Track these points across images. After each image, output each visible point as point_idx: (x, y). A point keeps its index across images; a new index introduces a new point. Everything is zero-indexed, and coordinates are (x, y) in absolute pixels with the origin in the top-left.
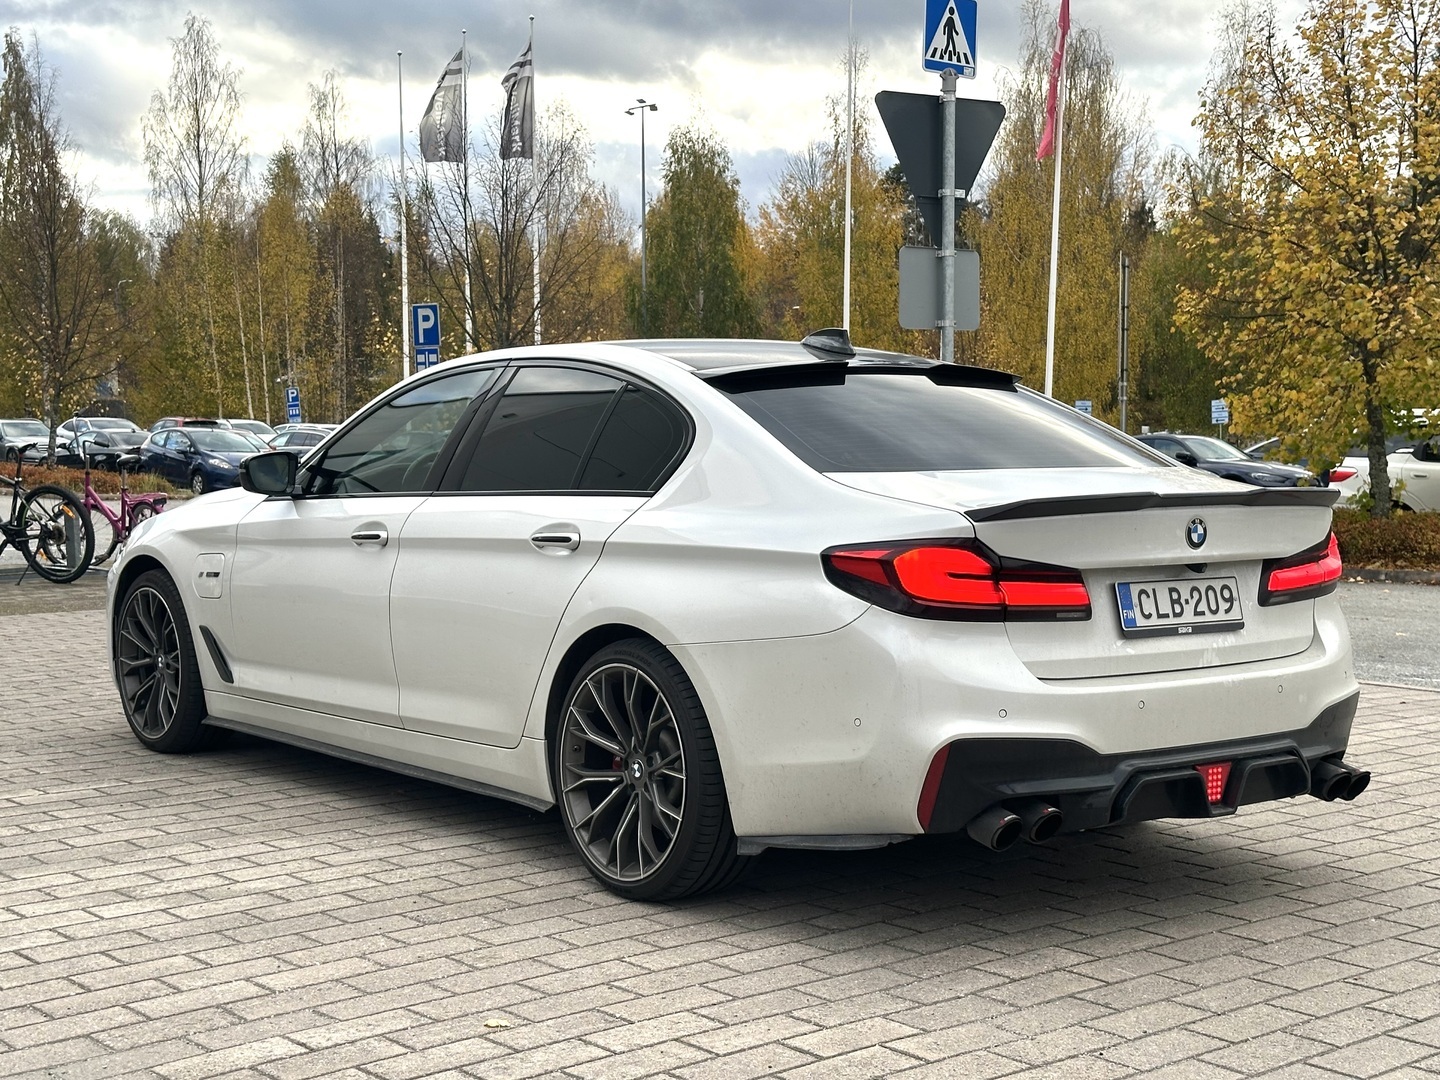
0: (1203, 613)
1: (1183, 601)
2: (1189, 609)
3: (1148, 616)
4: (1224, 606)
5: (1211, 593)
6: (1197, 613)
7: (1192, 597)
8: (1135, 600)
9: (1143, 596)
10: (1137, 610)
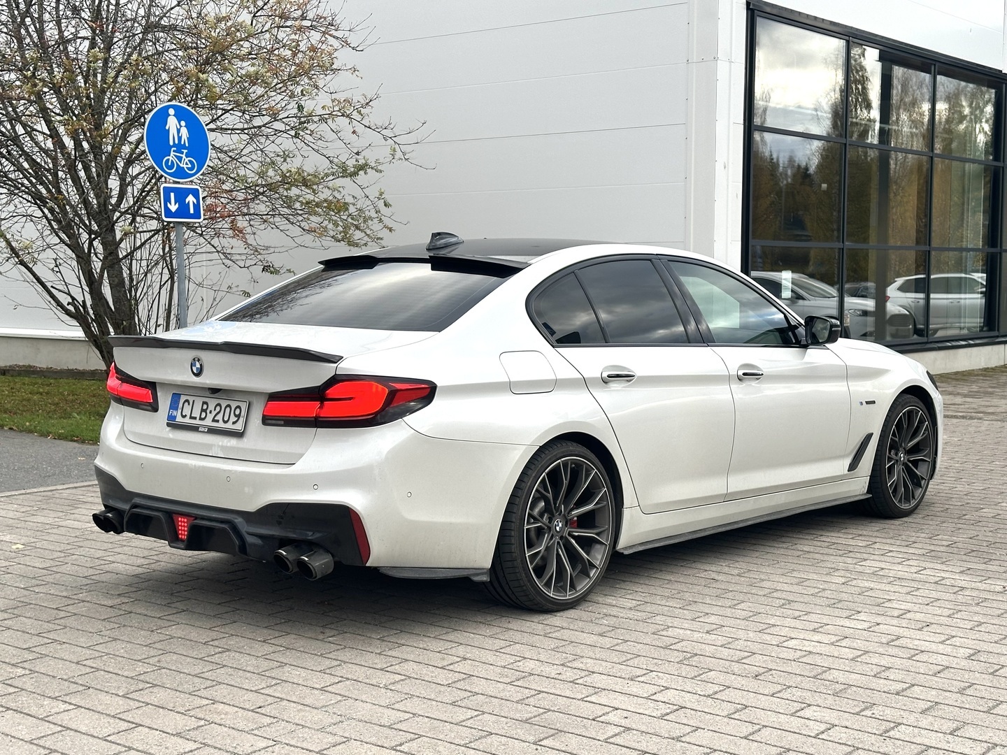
0: (218, 421)
1: (208, 412)
2: (210, 417)
3: (184, 417)
4: (233, 419)
5: (228, 409)
6: (214, 420)
7: (215, 410)
8: (181, 405)
9: (186, 403)
10: (180, 411)
